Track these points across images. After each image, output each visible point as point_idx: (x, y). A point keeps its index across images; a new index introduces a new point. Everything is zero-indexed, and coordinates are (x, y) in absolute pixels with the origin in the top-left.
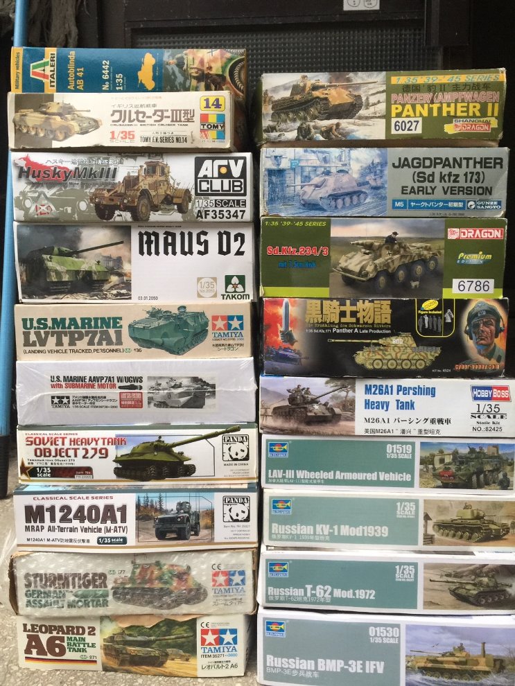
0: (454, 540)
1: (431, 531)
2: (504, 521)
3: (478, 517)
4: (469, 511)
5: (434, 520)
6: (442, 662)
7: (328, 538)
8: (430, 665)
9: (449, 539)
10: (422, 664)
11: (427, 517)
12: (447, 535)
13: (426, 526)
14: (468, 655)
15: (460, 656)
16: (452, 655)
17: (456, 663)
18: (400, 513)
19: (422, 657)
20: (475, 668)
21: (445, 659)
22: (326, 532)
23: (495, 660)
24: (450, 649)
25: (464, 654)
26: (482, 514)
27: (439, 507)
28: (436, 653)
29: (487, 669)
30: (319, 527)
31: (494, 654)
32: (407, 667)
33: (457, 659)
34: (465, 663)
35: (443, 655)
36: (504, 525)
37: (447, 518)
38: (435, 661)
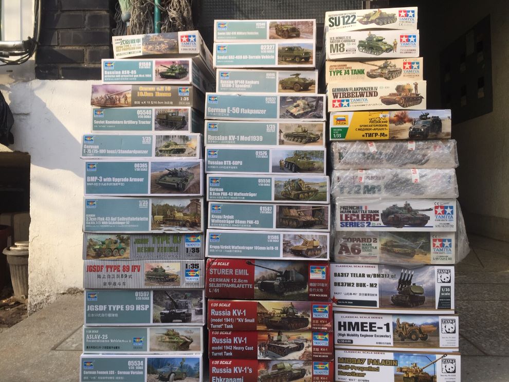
0: (294, 142)
1: (282, 138)
2: (317, 133)
3: (305, 131)
4: (300, 128)
5: (284, 133)
7: (234, 142)
9: (291, 142)
11: (281, 132)
12: (290, 140)
13: (280, 136)
18: (268, 130)
22: (233, 139)
26: (306, 130)
27: (286, 127)
30: (230, 137)
36: (318, 135)
37: (290, 132)
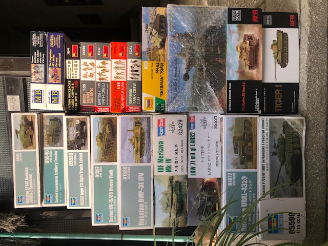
6: (138, 148)
8: (139, 153)
10: (139, 156)
14: (134, 137)
15: (135, 140)
16: (134, 144)
17: (138, 142)
19: (135, 156)
20: (140, 134)
21: (136, 147)
23: (136, 126)
24: (131, 144)
25: (133, 139)
28: (133, 150)
29: (140, 129)
31: (133, 126)
32: (140, 162)
33: (136, 141)
34: (137, 138)
35: (134, 147)
38: (137, 151)
